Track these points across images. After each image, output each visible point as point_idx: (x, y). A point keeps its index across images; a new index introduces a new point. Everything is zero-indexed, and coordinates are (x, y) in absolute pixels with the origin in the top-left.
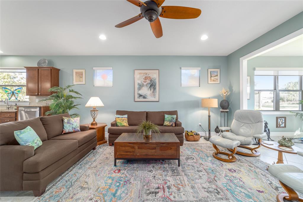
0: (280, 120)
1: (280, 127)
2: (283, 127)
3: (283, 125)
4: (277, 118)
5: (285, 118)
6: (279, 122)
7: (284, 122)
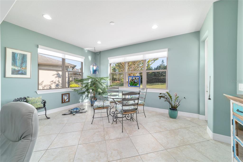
0: (65, 96)
1: (65, 102)
2: (67, 102)
3: (68, 100)
4: (62, 95)
5: (69, 94)
6: (64, 98)
7: (68, 97)
